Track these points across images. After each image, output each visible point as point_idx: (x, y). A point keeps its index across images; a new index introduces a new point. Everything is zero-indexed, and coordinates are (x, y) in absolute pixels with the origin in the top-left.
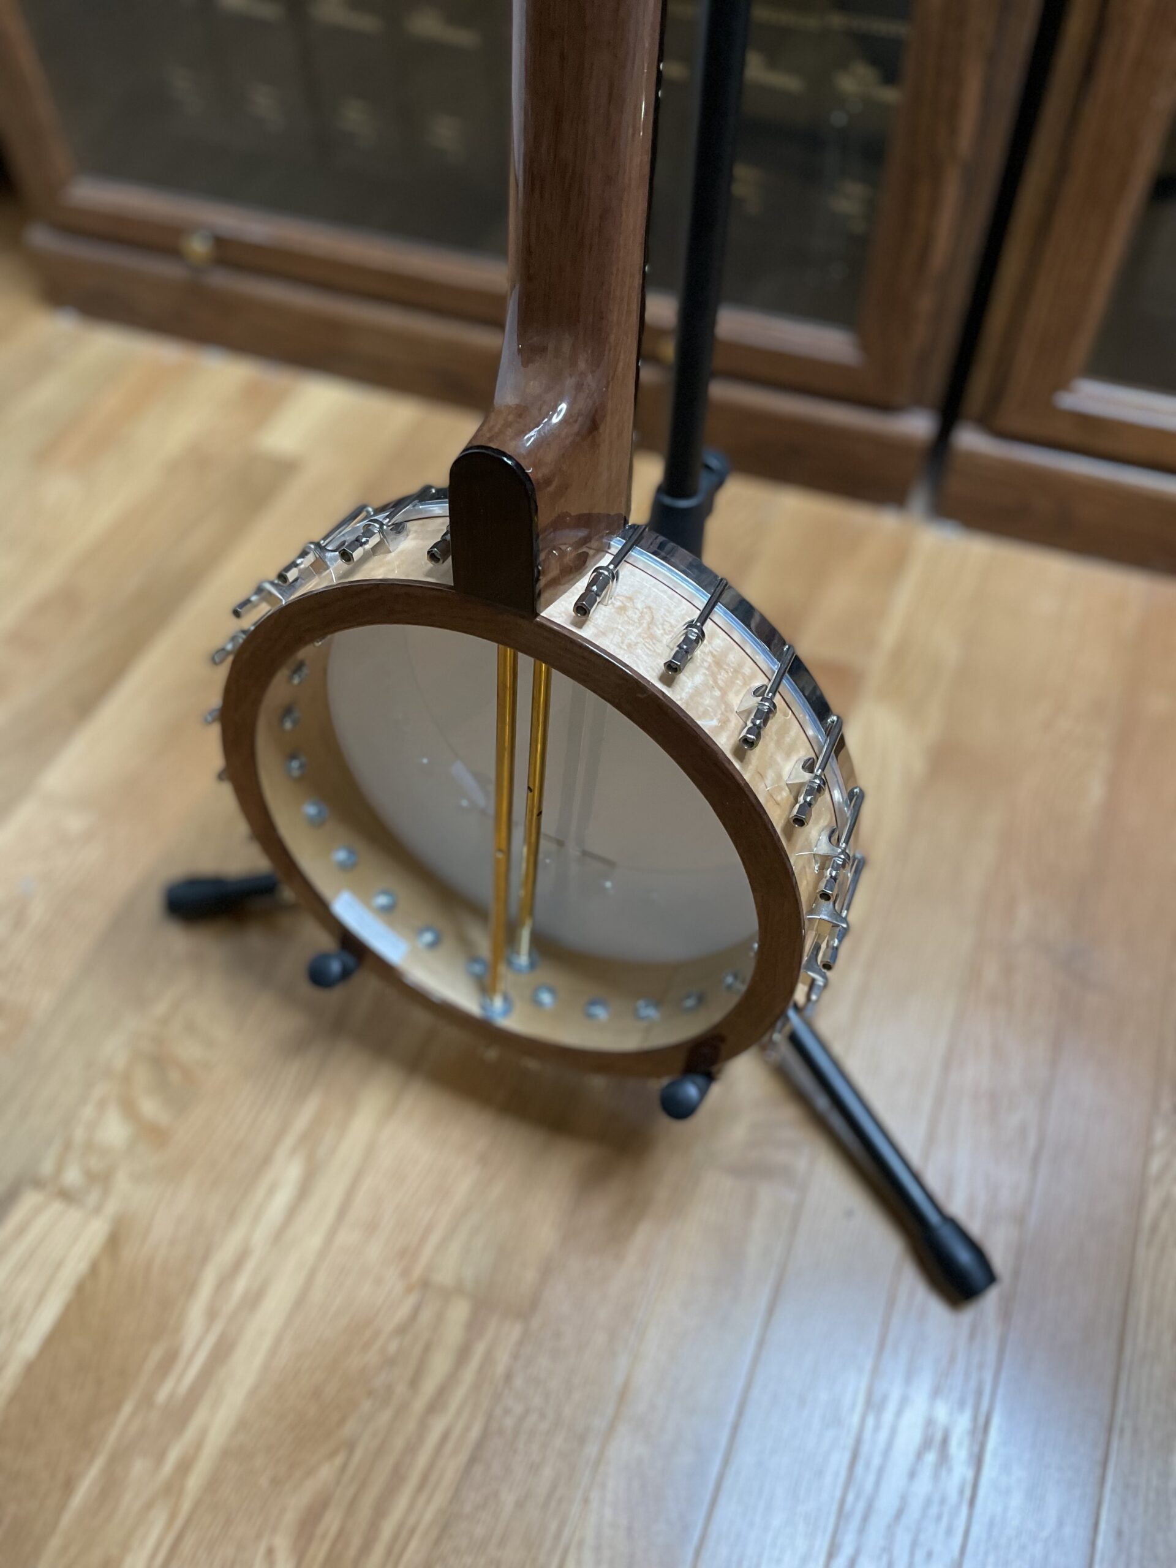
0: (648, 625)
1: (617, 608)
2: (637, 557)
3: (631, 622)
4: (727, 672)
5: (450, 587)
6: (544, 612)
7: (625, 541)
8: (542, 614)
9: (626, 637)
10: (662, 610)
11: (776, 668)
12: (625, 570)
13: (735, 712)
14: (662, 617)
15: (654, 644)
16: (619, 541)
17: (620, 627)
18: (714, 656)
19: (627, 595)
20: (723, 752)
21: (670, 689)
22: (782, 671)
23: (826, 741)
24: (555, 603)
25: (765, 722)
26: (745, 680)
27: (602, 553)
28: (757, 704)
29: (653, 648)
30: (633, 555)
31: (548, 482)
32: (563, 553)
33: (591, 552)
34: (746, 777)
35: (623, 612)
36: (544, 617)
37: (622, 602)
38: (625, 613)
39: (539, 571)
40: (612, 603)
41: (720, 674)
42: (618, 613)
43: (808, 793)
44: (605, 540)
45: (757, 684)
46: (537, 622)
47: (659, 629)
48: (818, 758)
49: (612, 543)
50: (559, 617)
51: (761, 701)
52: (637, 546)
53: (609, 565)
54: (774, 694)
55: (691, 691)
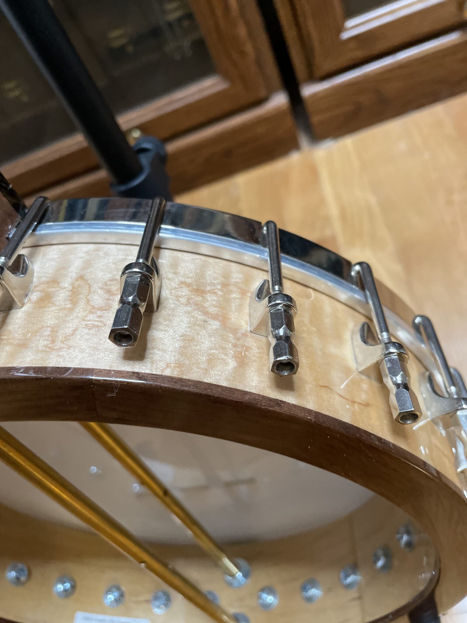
4: (215, 293)
11: (266, 256)
13: (249, 334)
18: (188, 285)
20: (263, 397)
21: (145, 362)
22: (275, 254)
23: (366, 296)
25: (290, 325)
26: (240, 288)
28: (268, 309)
34: (311, 405)
37: (43, 292)
41: (208, 301)
43: (394, 373)
45: (257, 285)
47: (101, 295)
48: (371, 320)
51: (270, 302)
54: (281, 284)
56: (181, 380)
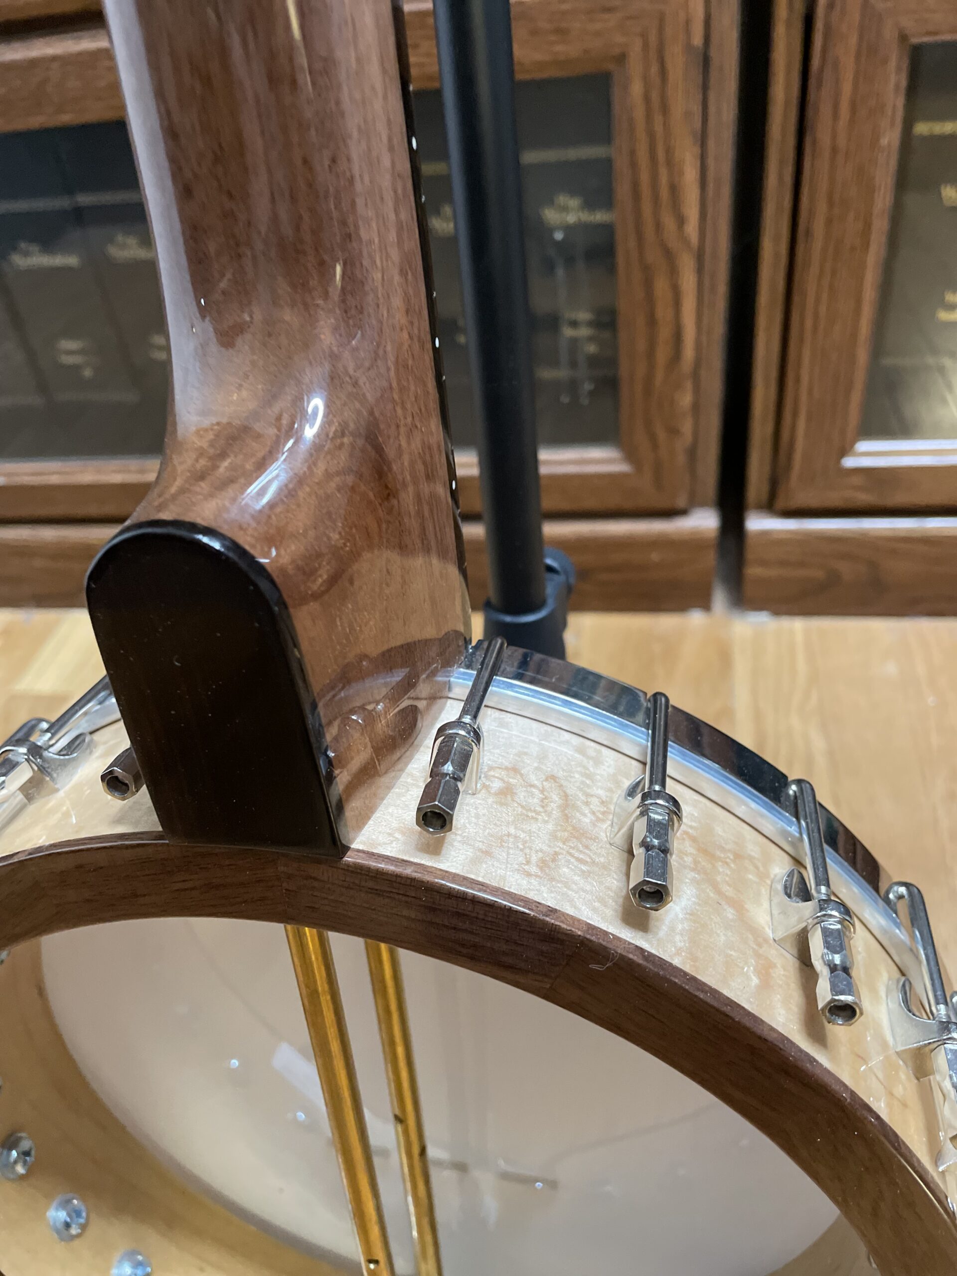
0: (563, 811)
1: (496, 794)
2: (501, 693)
3: (530, 814)
4: (727, 863)
5: (159, 836)
6: (358, 840)
7: (475, 673)
8: (354, 846)
9: (530, 848)
10: (577, 776)
11: (795, 830)
12: (488, 721)
13: (773, 943)
14: (581, 790)
15: (587, 847)
16: (464, 674)
17: (512, 831)
19: (510, 766)
21: (650, 936)
24: (377, 814)
26: (758, 870)
27: (440, 702)
28: (813, 919)
29: (590, 858)
30: (496, 692)
31: (307, 569)
32: (371, 718)
33: (421, 705)
35: (509, 797)
36: (363, 852)
37: (502, 780)
38: (513, 801)
39: (330, 762)
40: (484, 786)
42: (502, 804)
44: (440, 679)
45: (782, 873)
46: (348, 865)
47: (585, 815)
49: (452, 679)
50: (392, 842)
52: (497, 675)
53: (461, 717)
55: (686, 925)
56: (694, 979)
